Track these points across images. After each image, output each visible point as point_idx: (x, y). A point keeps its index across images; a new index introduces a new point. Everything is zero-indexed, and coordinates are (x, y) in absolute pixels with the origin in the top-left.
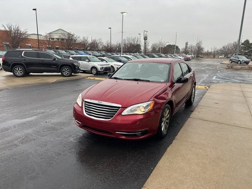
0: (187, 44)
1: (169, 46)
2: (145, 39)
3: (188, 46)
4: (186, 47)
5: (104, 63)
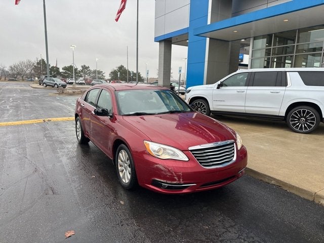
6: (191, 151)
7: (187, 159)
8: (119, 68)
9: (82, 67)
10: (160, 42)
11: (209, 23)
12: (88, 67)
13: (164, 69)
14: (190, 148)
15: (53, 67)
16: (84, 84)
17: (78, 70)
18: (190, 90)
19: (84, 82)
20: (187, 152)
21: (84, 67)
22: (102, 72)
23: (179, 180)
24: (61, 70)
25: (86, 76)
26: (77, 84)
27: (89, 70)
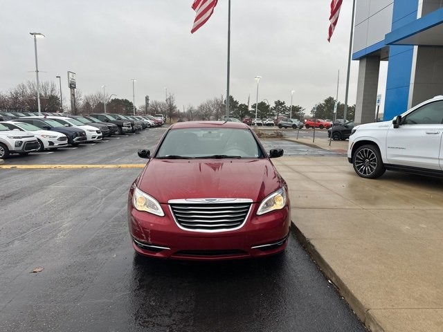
0: (147, 99)
1: (116, 101)
2: (72, 86)
3: (150, 102)
4: (147, 104)
5: (16, 133)
6: (172, 205)
7: (162, 214)
8: (326, 101)
9: (276, 103)
10: (361, 59)
11: (419, 16)
12: (284, 103)
13: (364, 100)
14: (170, 202)
15: (241, 105)
16: (272, 125)
17: (270, 107)
18: (355, 130)
19: (272, 122)
20: (165, 205)
21: (279, 104)
22: (301, 108)
23: (147, 239)
24: (250, 109)
25: (280, 114)
26: (264, 125)
27: (285, 106)
